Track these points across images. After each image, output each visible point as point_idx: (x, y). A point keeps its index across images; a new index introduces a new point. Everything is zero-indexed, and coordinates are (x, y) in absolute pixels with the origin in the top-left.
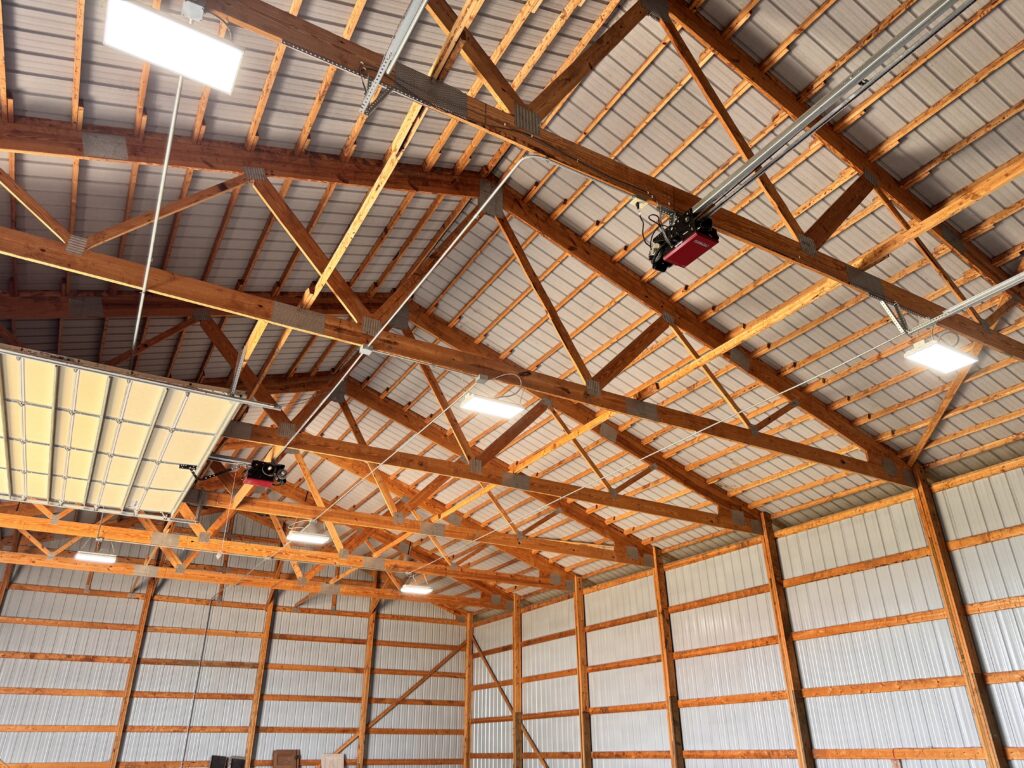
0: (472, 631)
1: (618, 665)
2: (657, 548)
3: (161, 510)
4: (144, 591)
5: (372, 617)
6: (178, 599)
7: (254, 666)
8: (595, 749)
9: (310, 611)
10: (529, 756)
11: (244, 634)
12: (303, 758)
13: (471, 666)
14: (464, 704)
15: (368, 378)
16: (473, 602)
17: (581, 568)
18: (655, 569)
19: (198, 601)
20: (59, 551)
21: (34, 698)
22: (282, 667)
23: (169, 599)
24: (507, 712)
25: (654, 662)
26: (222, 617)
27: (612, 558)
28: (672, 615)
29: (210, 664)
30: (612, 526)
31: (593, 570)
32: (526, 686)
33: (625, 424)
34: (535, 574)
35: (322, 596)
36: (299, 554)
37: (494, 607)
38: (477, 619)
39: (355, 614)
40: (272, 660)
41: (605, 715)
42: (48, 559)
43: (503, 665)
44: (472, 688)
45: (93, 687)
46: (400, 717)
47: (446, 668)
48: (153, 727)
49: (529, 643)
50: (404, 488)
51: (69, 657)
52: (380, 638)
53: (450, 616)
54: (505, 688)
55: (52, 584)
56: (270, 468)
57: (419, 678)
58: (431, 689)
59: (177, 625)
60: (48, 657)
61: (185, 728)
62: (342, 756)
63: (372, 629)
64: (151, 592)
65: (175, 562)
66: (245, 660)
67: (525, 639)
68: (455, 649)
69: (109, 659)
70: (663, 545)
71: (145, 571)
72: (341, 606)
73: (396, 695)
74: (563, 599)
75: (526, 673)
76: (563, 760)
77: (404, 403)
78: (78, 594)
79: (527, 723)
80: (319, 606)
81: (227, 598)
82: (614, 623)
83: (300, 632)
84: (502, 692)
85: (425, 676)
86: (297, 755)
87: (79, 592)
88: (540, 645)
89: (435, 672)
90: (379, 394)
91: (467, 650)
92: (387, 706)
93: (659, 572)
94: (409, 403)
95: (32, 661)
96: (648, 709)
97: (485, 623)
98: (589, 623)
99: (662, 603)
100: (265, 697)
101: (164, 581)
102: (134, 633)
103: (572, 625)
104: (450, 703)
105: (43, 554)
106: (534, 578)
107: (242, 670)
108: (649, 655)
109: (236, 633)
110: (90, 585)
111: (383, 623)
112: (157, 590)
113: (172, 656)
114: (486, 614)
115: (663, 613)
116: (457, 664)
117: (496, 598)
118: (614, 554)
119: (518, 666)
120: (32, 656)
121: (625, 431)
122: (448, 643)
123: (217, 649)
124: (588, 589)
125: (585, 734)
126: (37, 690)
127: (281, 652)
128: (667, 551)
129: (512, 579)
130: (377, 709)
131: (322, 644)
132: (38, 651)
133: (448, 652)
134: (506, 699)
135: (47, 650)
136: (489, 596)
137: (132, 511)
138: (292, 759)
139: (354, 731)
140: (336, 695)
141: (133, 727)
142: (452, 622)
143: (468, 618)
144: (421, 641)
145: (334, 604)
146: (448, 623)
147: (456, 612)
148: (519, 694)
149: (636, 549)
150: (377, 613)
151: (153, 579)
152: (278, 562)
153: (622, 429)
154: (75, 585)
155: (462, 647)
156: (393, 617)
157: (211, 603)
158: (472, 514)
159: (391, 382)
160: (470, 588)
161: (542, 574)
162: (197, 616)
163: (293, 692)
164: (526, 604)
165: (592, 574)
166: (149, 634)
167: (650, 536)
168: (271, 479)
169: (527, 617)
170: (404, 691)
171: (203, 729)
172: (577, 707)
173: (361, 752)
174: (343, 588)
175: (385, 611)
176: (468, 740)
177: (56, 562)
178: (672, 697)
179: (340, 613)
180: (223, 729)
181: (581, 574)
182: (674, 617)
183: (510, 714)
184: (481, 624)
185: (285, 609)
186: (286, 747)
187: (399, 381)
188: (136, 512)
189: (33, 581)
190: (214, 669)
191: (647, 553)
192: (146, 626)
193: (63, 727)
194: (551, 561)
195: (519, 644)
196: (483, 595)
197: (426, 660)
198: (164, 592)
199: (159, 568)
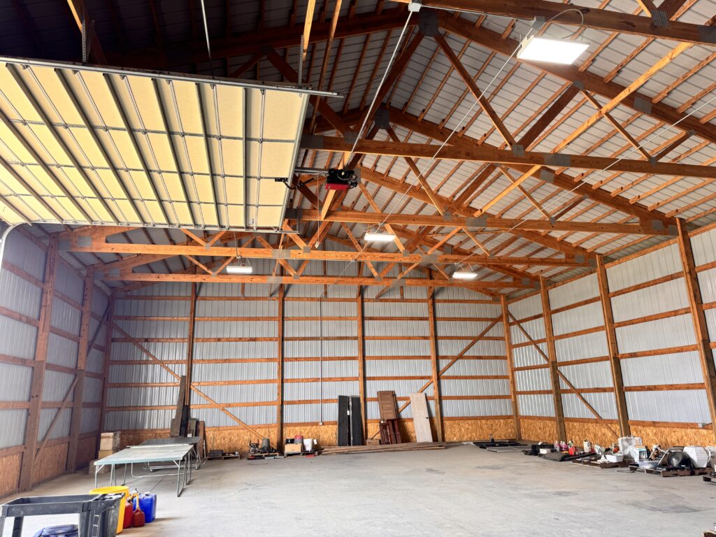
0: (506, 307)
1: (644, 320)
2: (681, 219)
3: (272, 225)
4: (277, 295)
5: (431, 301)
6: (299, 299)
7: (356, 338)
8: (626, 384)
9: (386, 300)
10: (566, 391)
11: (346, 319)
12: (398, 396)
13: (508, 332)
14: (507, 358)
15: (406, 104)
16: (508, 285)
17: (602, 248)
18: (680, 236)
19: (312, 299)
20: (218, 271)
21: (226, 365)
22: (374, 338)
23: (293, 299)
24: (544, 362)
25: (682, 314)
26: (329, 309)
27: (639, 232)
28: (698, 274)
29: (327, 339)
30: (636, 204)
31: (614, 248)
32: (558, 343)
33: (659, 94)
34: (562, 256)
35: (394, 289)
36: (374, 256)
37: (525, 287)
38: (509, 299)
39: (418, 301)
40: (367, 334)
41: (633, 359)
42: (212, 278)
43: (537, 329)
44: (511, 347)
45: (259, 356)
46: (460, 368)
47: (490, 334)
48: (299, 379)
49: (557, 311)
50: (444, 201)
51: (240, 339)
52: (438, 316)
53: (489, 298)
54: (540, 345)
55: (220, 295)
56: (343, 174)
57: (470, 341)
58: (480, 348)
59: (302, 315)
60: (228, 340)
61: (319, 379)
62: (423, 394)
63: (431, 310)
64: (282, 295)
65: (292, 273)
66: (349, 335)
67: (553, 308)
68: (495, 321)
69: (265, 339)
70: (686, 215)
71: (274, 280)
72: (407, 296)
73: (456, 353)
74: (585, 275)
75: (557, 332)
76: (597, 394)
77: (438, 122)
78: (238, 300)
79: (562, 369)
80: (392, 297)
81: (330, 296)
82: (637, 287)
83: (382, 315)
84: (538, 348)
85: (475, 340)
86: (393, 394)
87: (237, 299)
88: (568, 311)
89: (481, 337)
90: (417, 117)
91: (504, 320)
92: (450, 361)
93: (684, 240)
94: (443, 120)
95: (219, 343)
96: (679, 352)
97: (516, 301)
98: (611, 290)
99: (689, 265)
100: (366, 358)
101: (289, 286)
102: (277, 322)
103: (597, 293)
104: (496, 358)
105: (209, 274)
106: (561, 259)
107: (349, 342)
108: (676, 309)
109: (340, 318)
110: (243, 293)
111: (438, 305)
112: (285, 294)
113: (302, 335)
114: (517, 294)
115: (690, 272)
116: (498, 330)
117: (525, 281)
118: (641, 228)
119: (550, 328)
120: (219, 340)
121: (659, 102)
122: (489, 317)
123: (330, 329)
124: (610, 264)
125: (617, 373)
126: (226, 360)
127: (372, 329)
128: (689, 220)
129: (542, 262)
130: (443, 364)
131: (398, 322)
132: (222, 337)
133: (489, 323)
134: (542, 352)
135: (227, 336)
136: (520, 279)
137: (252, 228)
138: (390, 396)
139: (429, 378)
140: (413, 354)
141: (287, 380)
142: (490, 302)
143: (502, 299)
144: (467, 316)
145: (402, 295)
146: (486, 303)
147: (491, 295)
148: (553, 349)
149: (661, 222)
150: (433, 298)
151: (282, 286)
152: (360, 263)
153: (656, 101)
154: (235, 295)
155: (500, 319)
156: (445, 301)
157: (321, 300)
158: (502, 215)
159: (426, 103)
160: (504, 275)
161: (567, 256)
162: (313, 308)
163: (384, 354)
164: (551, 283)
165: (613, 252)
166: (285, 322)
167: (674, 208)
168: (346, 183)
169: (553, 293)
170: (460, 350)
171: (330, 379)
172: (607, 354)
173: (436, 391)
174: (408, 282)
175: (439, 297)
176: (513, 382)
177: (218, 279)
178: (704, 341)
179: (407, 301)
180: (343, 379)
181: (602, 252)
182: (701, 275)
183: (546, 363)
184: (513, 302)
185: (369, 300)
186: (384, 389)
187: (433, 101)
188: (255, 228)
189: (209, 294)
190: (331, 342)
191: (672, 224)
192: (283, 317)
193: (246, 381)
194: (574, 245)
195: (548, 313)
196: (514, 279)
197: (474, 329)
198: (289, 295)
199: (283, 277)
